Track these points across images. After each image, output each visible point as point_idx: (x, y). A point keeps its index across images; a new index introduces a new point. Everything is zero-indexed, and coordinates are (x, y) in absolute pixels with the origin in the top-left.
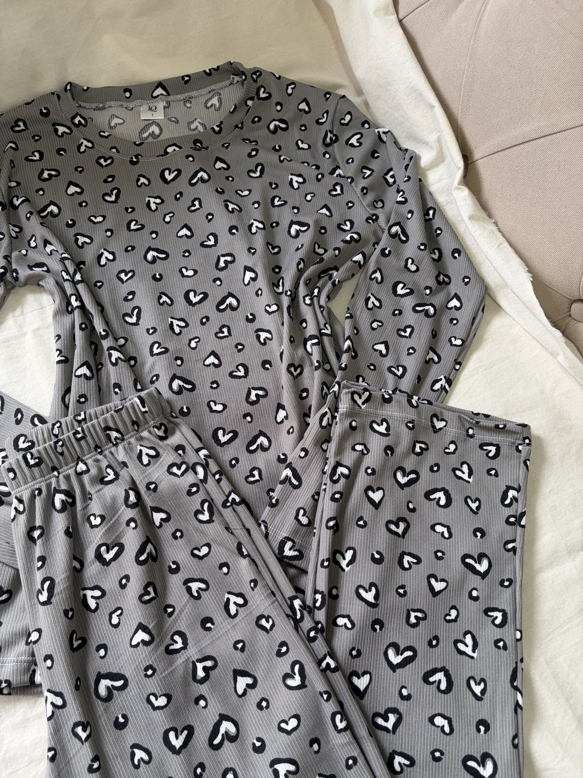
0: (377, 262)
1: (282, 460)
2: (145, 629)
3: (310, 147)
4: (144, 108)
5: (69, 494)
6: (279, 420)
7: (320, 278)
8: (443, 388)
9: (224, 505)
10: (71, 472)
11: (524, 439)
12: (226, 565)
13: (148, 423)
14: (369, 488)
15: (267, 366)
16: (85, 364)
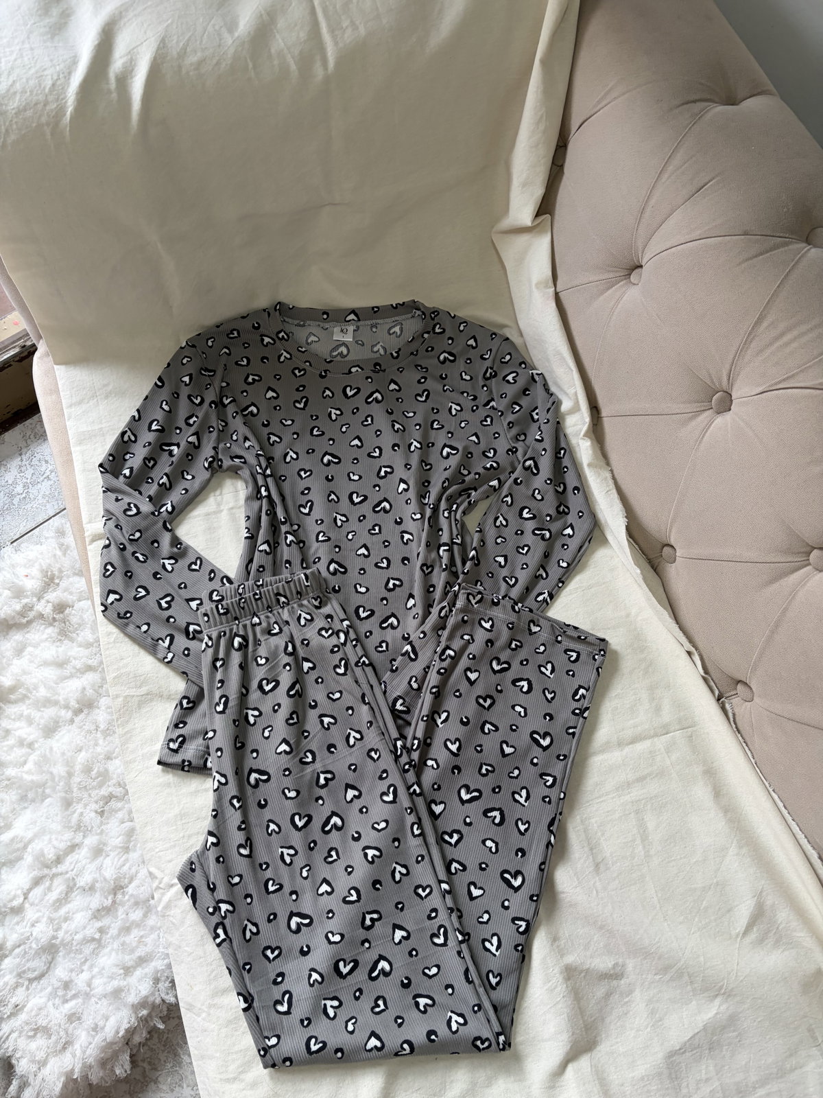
0: (510, 488)
1: (406, 639)
2: (288, 743)
3: (472, 378)
4: (337, 330)
5: (245, 638)
6: (409, 606)
7: (460, 495)
8: (545, 600)
9: (356, 665)
10: (248, 622)
11: (600, 650)
12: (351, 708)
13: (308, 594)
14: (468, 669)
15: (406, 562)
16: (267, 542)
